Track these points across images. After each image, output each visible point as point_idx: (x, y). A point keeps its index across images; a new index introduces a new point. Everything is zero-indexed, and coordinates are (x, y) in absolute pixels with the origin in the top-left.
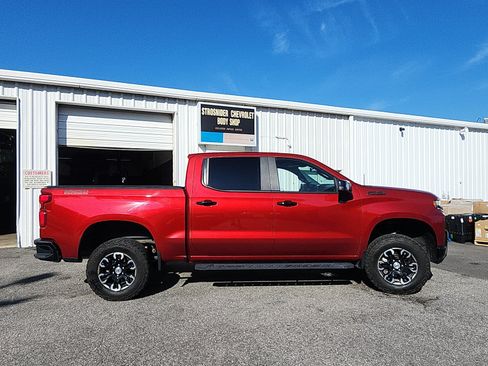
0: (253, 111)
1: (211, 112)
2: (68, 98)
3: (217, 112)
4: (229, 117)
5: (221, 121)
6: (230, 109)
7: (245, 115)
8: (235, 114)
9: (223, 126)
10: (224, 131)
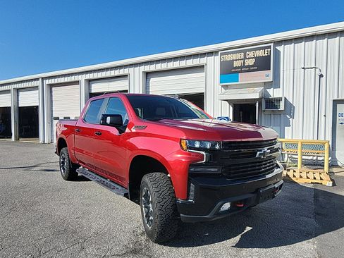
0: (270, 47)
1: (228, 58)
2: (148, 68)
3: (234, 57)
4: (245, 58)
5: (237, 64)
6: (245, 52)
7: (261, 53)
8: (251, 54)
9: (239, 67)
10: (240, 72)
